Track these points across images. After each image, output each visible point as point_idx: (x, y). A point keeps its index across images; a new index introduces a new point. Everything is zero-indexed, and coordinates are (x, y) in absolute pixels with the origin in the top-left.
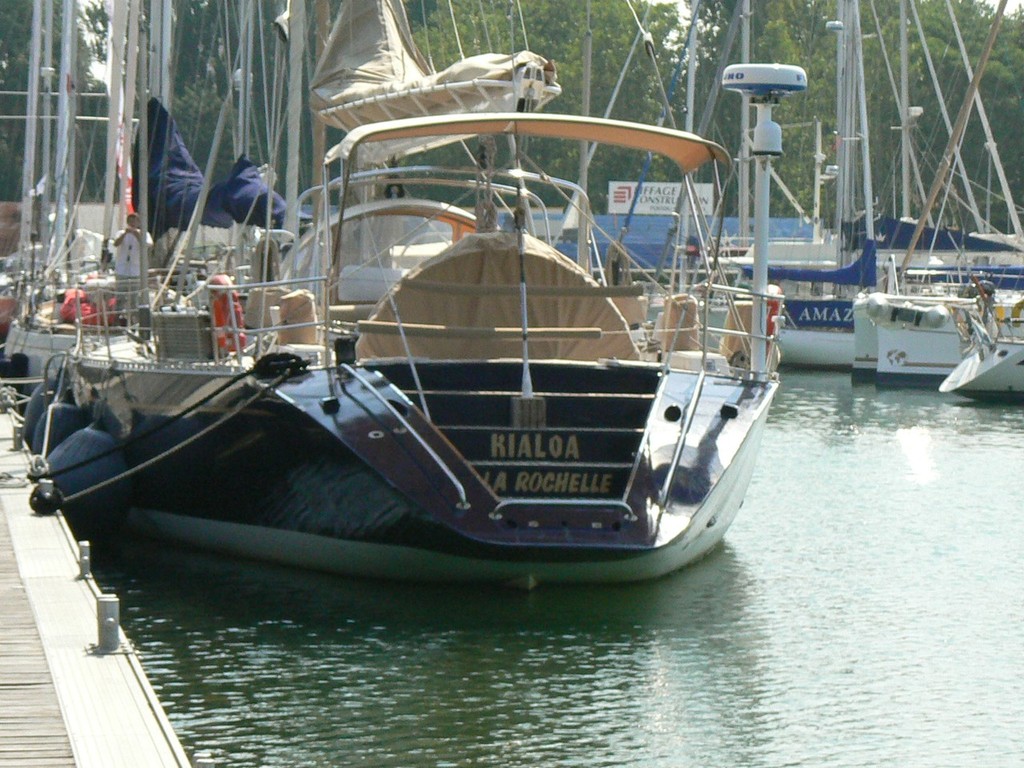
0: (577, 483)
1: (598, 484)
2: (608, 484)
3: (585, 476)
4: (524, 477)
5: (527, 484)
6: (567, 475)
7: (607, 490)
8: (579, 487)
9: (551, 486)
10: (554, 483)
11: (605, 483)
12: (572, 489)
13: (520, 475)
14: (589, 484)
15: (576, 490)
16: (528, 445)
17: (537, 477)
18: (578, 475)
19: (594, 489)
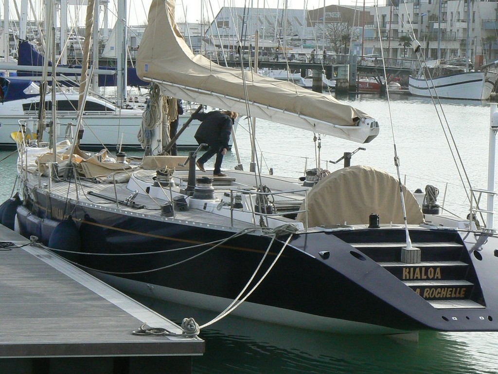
0: (450, 293)
1: (459, 293)
2: (464, 293)
3: (454, 289)
4: (427, 291)
5: (429, 294)
6: (446, 289)
7: (463, 296)
8: (451, 294)
9: (439, 295)
10: (440, 293)
11: (462, 292)
12: (448, 296)
13: (426, 290)
14: (455, 293)
15: (450, 296)
16: (419, 273)
17: (433, 291)
18: (451, 289)
19: (458, 295)
